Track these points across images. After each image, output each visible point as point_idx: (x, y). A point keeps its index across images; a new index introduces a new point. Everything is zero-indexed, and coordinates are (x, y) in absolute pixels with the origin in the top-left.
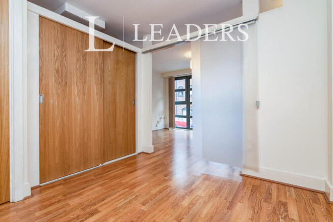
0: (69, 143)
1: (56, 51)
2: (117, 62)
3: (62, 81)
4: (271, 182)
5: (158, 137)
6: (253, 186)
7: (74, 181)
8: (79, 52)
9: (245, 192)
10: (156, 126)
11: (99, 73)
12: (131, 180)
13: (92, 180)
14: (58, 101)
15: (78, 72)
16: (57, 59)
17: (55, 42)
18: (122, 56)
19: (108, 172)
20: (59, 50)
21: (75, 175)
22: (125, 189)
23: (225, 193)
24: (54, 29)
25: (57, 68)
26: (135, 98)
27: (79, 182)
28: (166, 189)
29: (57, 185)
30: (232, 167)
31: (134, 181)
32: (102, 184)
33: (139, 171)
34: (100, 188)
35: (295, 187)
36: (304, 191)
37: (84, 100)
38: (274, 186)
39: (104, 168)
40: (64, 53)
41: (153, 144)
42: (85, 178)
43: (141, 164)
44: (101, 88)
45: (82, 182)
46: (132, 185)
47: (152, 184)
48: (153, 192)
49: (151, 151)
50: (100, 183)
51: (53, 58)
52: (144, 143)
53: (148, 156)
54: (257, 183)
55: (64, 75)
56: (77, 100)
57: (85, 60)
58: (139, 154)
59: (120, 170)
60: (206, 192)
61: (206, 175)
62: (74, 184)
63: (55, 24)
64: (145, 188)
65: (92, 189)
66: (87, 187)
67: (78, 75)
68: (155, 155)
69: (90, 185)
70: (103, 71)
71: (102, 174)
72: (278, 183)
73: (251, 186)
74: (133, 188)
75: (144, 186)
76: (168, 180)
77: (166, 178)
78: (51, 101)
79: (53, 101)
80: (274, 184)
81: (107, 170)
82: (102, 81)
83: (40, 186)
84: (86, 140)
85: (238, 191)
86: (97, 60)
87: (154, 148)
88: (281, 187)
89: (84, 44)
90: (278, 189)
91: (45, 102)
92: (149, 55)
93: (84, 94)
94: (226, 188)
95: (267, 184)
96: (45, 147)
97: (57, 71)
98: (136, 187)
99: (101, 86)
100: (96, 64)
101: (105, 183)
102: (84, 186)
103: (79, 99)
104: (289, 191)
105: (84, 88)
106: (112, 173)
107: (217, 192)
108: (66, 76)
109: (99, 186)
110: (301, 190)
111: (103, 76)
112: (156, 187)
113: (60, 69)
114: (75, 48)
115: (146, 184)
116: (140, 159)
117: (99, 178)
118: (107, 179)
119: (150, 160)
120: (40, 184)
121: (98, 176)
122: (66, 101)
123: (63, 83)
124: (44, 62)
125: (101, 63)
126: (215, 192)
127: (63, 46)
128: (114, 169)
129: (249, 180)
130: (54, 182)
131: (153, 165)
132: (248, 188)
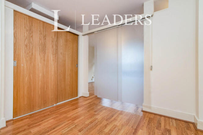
0: (34, 91)
1: (26, 33)
2: (66, 41)
3: (30, 52)
4: (161, 116)
5: (93, 86)
6: (150, 118)
7: (37, 116)
8: (41, 34)
9: (145, 123)
10: (92, 80)
11: (54, 47)
12: (73, 115)
13: (48, 114)
14: (26, 65)
15: (40, 46)
16: (26, 38)
17: (25, 27)
18: (70, 37)
19: (59, 109)
20: (27, 33)
21: (37, 112)
22: (69, 121)
23: (133, 122)
24: (25, 19)
25: (26, 44)
26: (78, 63)
27: (40, 116)
28: (95, 120)
29: (25, 119)
30: (137, 105)
31: (75, 115)
32: (54, 118)
33: (79, 109)
34: (53, 120)
35: (176, 119)
36: (181, 121)
37: (44, 64)
38: (162, 118)
39: (57, 106)
40: (31, 35)
41: (89, 91)
42: (44, 114)
43: (81, 104)
44: (55, 57)
45: (42, 117)
46: (73, 118)
47: (86, 118)
48: (87, 122)
49: (88, 95)
50: (53, 117)
51: (23, 37)
52: (83, 90)
53: (86, 98)
54: (152, 116)
55: (31, 48)
56: (40, 64)
57: (45, 39)
58: (80, 97)
59: (67, 108)
60: (120, 122)
61: (121, 111)
62: (36, 118)
63: (25, 16)
64: (82, 120)
65: (48, 121)
66: (45, 119)
67: (41, 48)
68: (89, 98)
69: (47, 118)
70: (57, 46)
71: (56, 111)
72: (165, 116)
73: (148, 119)
74: (74, 120)
75: (81, 118)
76: (96, 115)
77: (95, 113)
78: (22, 65)
79: (24, 65)
80: (162, 117)
81: (58, 108)
82: (56, 53)
83: (13, 120)
84: (45, 90)
85: (140, 122)
86: (53, 39)
87: (90, 94)
88: (167, 119)
89: (45, 29)
90: (165, 120)
91: (17, 66)
92: (87, 37)
93: (44, 60)
94: (132, 120)
95: (158, 117)
96: (17, 94)
97: (26, 46)
98: (76, 119)
99: (56, 56)
100: (52, 41)
101: (56, 117)
102: (42, 119)
103: (41, 63)
104: (172, 122)
105: (44, 57)
106: (62, 110)
107: (127, 122)
108: (32, 49)
109: (53, 119)
110: (179, 121)
111: (57, 50)
112: (88, 120)
113: (28, 44)
114: (38, 32)
115: (83, 117)
116: (80, 101)
117: (53, 113)
118: (58, 114)
119: (87, 101)
120: (13, 118)
121: (53, 112)
122: (32, 65)
123: (30, 53)
124: (18, 40)
125: (56, 41)
126: (126, 122)
127: (30, 30)
128: (62, 108)
129: (147, 114)
130: (23, 117)
131: (88, 105)
132: (146, 119)
